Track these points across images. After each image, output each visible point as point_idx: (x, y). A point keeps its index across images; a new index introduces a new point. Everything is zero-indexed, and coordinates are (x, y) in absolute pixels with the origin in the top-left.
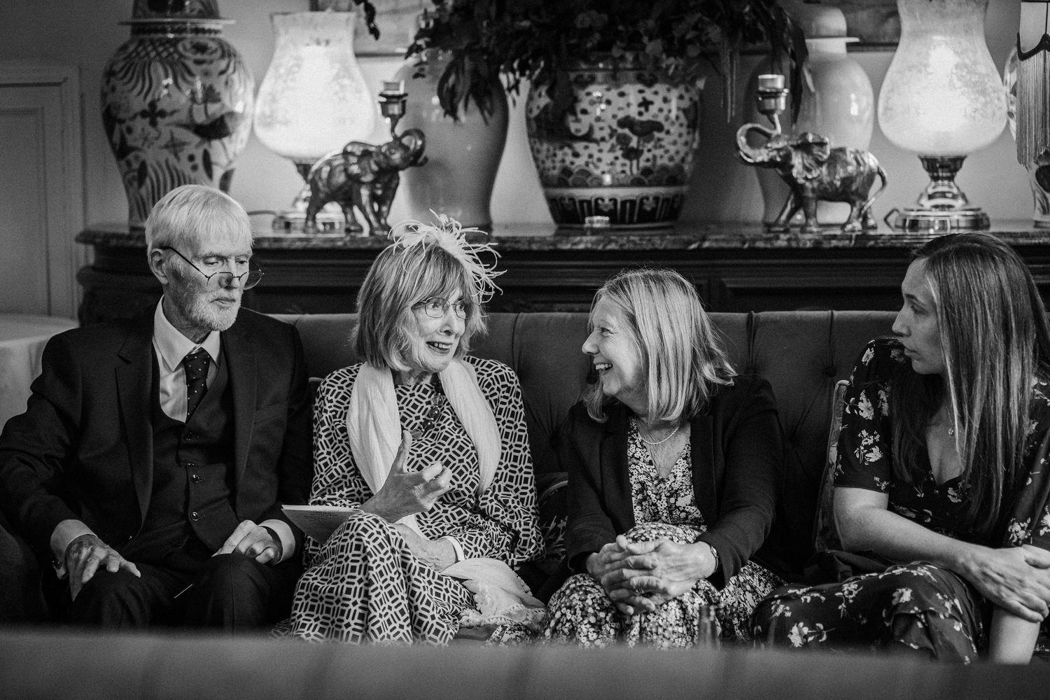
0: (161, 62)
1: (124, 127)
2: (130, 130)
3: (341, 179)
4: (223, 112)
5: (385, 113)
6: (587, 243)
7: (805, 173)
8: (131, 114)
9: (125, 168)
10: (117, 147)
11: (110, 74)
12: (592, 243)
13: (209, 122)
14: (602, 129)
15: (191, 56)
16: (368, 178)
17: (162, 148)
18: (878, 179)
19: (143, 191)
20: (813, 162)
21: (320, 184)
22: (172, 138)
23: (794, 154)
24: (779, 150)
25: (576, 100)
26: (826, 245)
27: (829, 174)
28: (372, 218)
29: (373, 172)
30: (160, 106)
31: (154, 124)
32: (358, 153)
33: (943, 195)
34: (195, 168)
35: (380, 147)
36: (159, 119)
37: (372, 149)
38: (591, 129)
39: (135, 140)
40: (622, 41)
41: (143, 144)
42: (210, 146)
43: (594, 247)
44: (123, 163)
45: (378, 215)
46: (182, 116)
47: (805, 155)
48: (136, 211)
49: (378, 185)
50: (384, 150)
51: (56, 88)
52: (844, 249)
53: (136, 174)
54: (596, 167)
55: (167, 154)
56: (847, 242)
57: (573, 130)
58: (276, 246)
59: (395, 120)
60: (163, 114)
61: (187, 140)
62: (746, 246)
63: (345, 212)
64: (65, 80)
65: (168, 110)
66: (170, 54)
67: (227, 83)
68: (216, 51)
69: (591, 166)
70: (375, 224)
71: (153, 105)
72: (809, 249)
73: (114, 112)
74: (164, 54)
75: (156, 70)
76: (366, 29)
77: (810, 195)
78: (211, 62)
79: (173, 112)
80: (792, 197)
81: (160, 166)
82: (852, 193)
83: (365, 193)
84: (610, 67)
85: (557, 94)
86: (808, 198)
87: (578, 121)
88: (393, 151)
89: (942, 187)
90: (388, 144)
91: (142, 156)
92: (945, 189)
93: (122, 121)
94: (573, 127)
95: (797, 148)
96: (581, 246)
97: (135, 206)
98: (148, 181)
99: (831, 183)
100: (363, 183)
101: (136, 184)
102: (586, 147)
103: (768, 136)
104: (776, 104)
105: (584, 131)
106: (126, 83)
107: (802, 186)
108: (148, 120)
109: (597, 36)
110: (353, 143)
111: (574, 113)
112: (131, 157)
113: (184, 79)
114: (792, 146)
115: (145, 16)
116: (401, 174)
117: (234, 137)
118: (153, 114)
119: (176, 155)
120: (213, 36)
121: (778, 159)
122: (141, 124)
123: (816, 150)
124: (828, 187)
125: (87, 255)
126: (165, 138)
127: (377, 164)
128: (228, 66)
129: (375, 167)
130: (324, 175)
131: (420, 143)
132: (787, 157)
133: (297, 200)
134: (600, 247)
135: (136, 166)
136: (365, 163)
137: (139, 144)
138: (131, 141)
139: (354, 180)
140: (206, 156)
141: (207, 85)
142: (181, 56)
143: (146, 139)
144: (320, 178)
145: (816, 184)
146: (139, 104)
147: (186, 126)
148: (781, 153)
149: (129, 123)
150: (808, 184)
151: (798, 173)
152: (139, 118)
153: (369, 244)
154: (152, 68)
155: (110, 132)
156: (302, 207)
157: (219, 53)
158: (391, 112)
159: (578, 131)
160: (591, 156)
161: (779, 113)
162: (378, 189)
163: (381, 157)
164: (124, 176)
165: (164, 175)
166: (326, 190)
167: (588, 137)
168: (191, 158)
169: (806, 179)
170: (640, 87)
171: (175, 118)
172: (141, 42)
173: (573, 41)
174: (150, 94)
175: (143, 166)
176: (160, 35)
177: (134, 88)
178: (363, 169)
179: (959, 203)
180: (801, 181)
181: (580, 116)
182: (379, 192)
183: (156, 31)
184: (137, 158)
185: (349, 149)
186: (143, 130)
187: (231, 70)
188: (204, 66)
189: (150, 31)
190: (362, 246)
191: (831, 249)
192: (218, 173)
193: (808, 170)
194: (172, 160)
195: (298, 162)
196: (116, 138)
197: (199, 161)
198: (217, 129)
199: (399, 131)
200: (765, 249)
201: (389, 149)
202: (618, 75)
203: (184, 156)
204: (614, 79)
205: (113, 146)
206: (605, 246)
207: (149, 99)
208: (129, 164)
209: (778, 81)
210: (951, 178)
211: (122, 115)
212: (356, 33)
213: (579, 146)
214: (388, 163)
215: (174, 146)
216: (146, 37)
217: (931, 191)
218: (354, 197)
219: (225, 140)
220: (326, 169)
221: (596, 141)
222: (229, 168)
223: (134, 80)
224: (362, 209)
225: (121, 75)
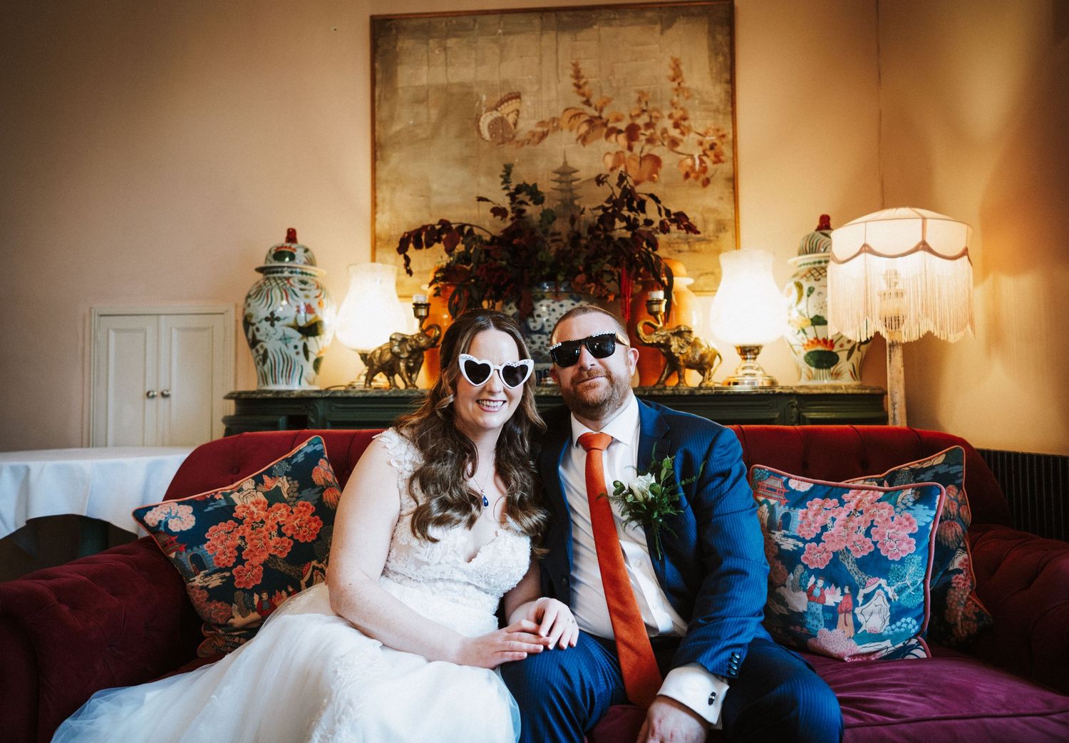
0: (279, 288)
1: (254, 328)
2: (258, 330)
3: (388, 357)
4: (316, 320)
5: (417, 316)
6: (546, 391)
7: (679, 350)
8: (259, 320)
9: (255, 354)
10: (251, 342)
11: (249, 296)
12: (550, 391)
13: (307, 325)
14: (549, 326)
15: (297, 287)
16: (405, 355)
17: (277, 340)
18: (718, 357)
19: (266, 368)
20: (685, 343)
21: (375, 361)
22: (284, 335)
23: (672, 339)
24: (663, 336)
25: (534, 309)
26: (697, 393)
27: (692, 351)
28: (407, 380)
29: (408, 352)
30: (276, 315)
31: (272, 325)
32: (399, 339)
33: (751, 368)
34: (298, 353)
35: (413, 336)
36: (276, 322)
37: (407, 337)
38: (543, 326)
39: (261, 335)
40: (563, 271)
41: (266, 338)
42: (307, 340)
43: (551, 394)
44: (254, 351)
45: (410, 378)
46: (291, 322)
47: (679, 339)
48: (261, 381)
49: (411, 360)
50: (415, 337)
51: (221, 316)
52: (709, 395)
53: (261, 357)
54: (546, 350)
55: (281, 345)
56: (710, 391)
57: (532, 327)
58: (345, 395)
59: (422, 319)
60: (278, 319)
61: (294, 336)
62: (647, 394)
63: (389, 379)
64: (227, 311)
65: (282, 317)
66: (285, 284)
67: (319, 303)
68: (313, 285)
69: (543, 349)
70: (409, 383)
71: (272, 314)
72: (687, 396)
73: (249, 319)
74: (281, 284)
75: (275, 293)
76: (405, 271)
77: (682, 364)
78: (310, 290)
79: (285, 318)
80: (667, 367)
81: (276, 352)
82: (706, 364)
83: (402, 365)
84: (554, 290)
85: (522, 305)
86: (680, 365)
87: (535, 321)
88: (421, 338)
89: (749, 363)
90: (418, 334)
91: (266, 345)
92: (752, 365)
93: (253, 324)
94: (532, 325)
95: (674, 335)
96: (543, 393)
97: (261, 378)
98: (268, 361)
99: (694, 358)
100: (402, 358)
101: (261, 364)
102: (540, 338)
103: (655, 328)
104: (659, 308)
105: (538, 327)
106: (256, 301)
107: (677, 359)
108: (269, 323)
109: (548, 270)
110: (396, 334)
111: (533, 317)
112: (258, 347)
113: (292, 298)
114: (671, 333)
115: (271, 262)
116: (425, 353)
117: (323, 336)
118: (272, 319)
119: (286, 345)
120: (312, 277)
121: (662, 342)
122: (265, 326)
123: (686, 335)
124: (692, 359)
125: (231, 408)
126: (280, 334)
127: (411, 346)
128: (320, 294)
129: (409, 349)
130: (377, 355)
131: (438, 332)
132: (668, 340)
133: (360, 375)
134: (555, 394)
135: (261, 352)
136: (403, 346)
137: (262, 338)
138: (259, 337)
139: (396, 356)
140: (305, 347)
141: (307, 304)
142: (291, 285)
143: (267, 335)
144: (375, 357)
145: (685, 357)
146: (265, 313)
147: (293, 327)
148: (664, 338)
149: (257, 325)
150: (681, 358)
151: (675, 350)
152: (264, 322)
153: (405, 393)
154: (273, 291)
155: (246, 331)
156: (363, 378)
157: (316, 286)
158: (420, 314)
159: (535, 327)
160: (542, 343)
161: (662, 314)
162: (410, 362)
163: (414, 343)
164: (255, 359)
165: (279, 359)
166: (378, 364)
167: (541, 332)
168: (296, 347)
169: (680, 353)
170: (572, 302)
171: (286, 322)
172: (268, 279)
173: (532, 274)
174: (271, 307)
175: (266, 352)
176: (279, 275)
177: (262, 303)
178: (401, 350)
179: (760, 373)
180: (677, 355)
181: (536, 318)
182: (412, 365)
183: (277, 272)
184: (262, 347)
185: (394, 337)
186: (266, 329)
187: (322, 297)
188: (306, 292)
189: (273, 273)
190: (401, 395)
191: (700, 395)
192: (312, 357)
193: (682, 348)
194: (284, 348)
195: (361, 352)
196: (250, 336)
197: (300, 349)
198: (312, 330)
199: (424, 327)
200: (659, 396)
201: (418, 337)
202: (559, 295)
203: (291, 345)
204: (556, 296)
205: (248, 340)
206: (557, 394)
207: (270, 310)
208: (257, 351)
209: (660, 295)
210: (755, 359)
211: (253, 321)
212: (398, 274)
213: (535, 337)
214: (417, 346)
215: (285, 339)
216: (271, 276)
217: (743, 366)
218: (396, 368)
219: (317, 338)
220: (379, 352)
221: (546, 334)
222: (319, 356)
223: (262, 299)
224: (401, 375)
225: (253, 297)
